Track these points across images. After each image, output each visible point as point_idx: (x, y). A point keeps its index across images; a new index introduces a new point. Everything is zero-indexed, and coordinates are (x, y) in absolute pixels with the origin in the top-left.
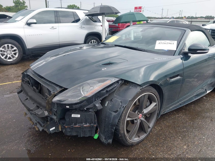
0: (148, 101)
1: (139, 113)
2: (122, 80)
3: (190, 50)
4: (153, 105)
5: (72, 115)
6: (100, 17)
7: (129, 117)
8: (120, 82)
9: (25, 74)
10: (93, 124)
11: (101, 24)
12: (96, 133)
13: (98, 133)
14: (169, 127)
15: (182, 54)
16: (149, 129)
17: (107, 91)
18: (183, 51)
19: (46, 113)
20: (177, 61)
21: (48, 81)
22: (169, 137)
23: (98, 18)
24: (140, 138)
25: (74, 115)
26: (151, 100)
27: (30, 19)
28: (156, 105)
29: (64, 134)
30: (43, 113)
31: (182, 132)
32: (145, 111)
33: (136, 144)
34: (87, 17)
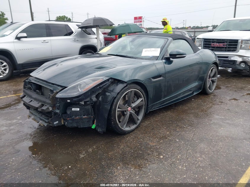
0: (136, 96)
1: (128, 106)
2: (111, 78)
3: (170, 55)
4: (140, 100)
5: (73, 109)
6: (94, 30)
7: (119, 108)
8: (110, 80)
9: (26, 81)
10: (90, 116)
11: (95, 36)
12: (93, 123)
13: (95, 124)
14: (157, 121)
15: (164, 59)
16: (139, 121)
17: (100, 87)
18: (165, 56)
19: (51, 109)
20: (160, 65)
21: (50, 83)
22: (156, 128)
23: (92, 30)
24: (131, 128)
25: (74, 109)
26: (137, 96)
27: (20, 33)
28: (142, 101)
29: (66, 127)
30: (48, 108)
31: (168, 124)
32: (133, 105)
33: (128, 133)
34: (80, 29)
